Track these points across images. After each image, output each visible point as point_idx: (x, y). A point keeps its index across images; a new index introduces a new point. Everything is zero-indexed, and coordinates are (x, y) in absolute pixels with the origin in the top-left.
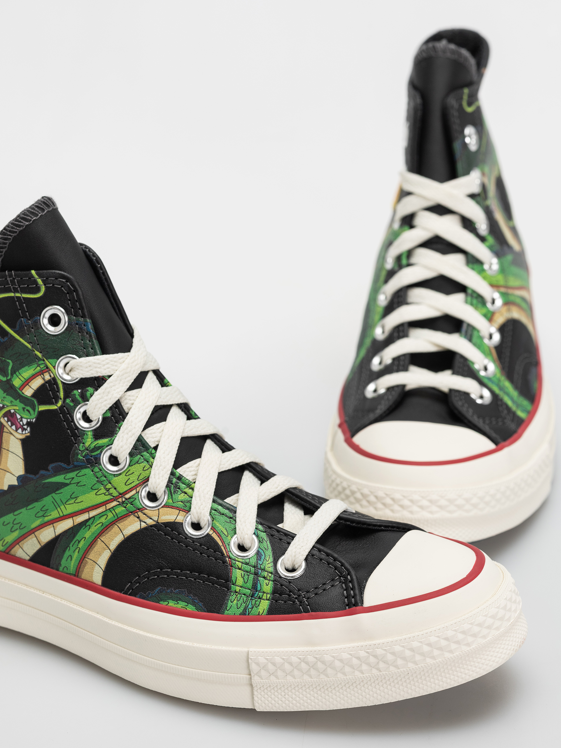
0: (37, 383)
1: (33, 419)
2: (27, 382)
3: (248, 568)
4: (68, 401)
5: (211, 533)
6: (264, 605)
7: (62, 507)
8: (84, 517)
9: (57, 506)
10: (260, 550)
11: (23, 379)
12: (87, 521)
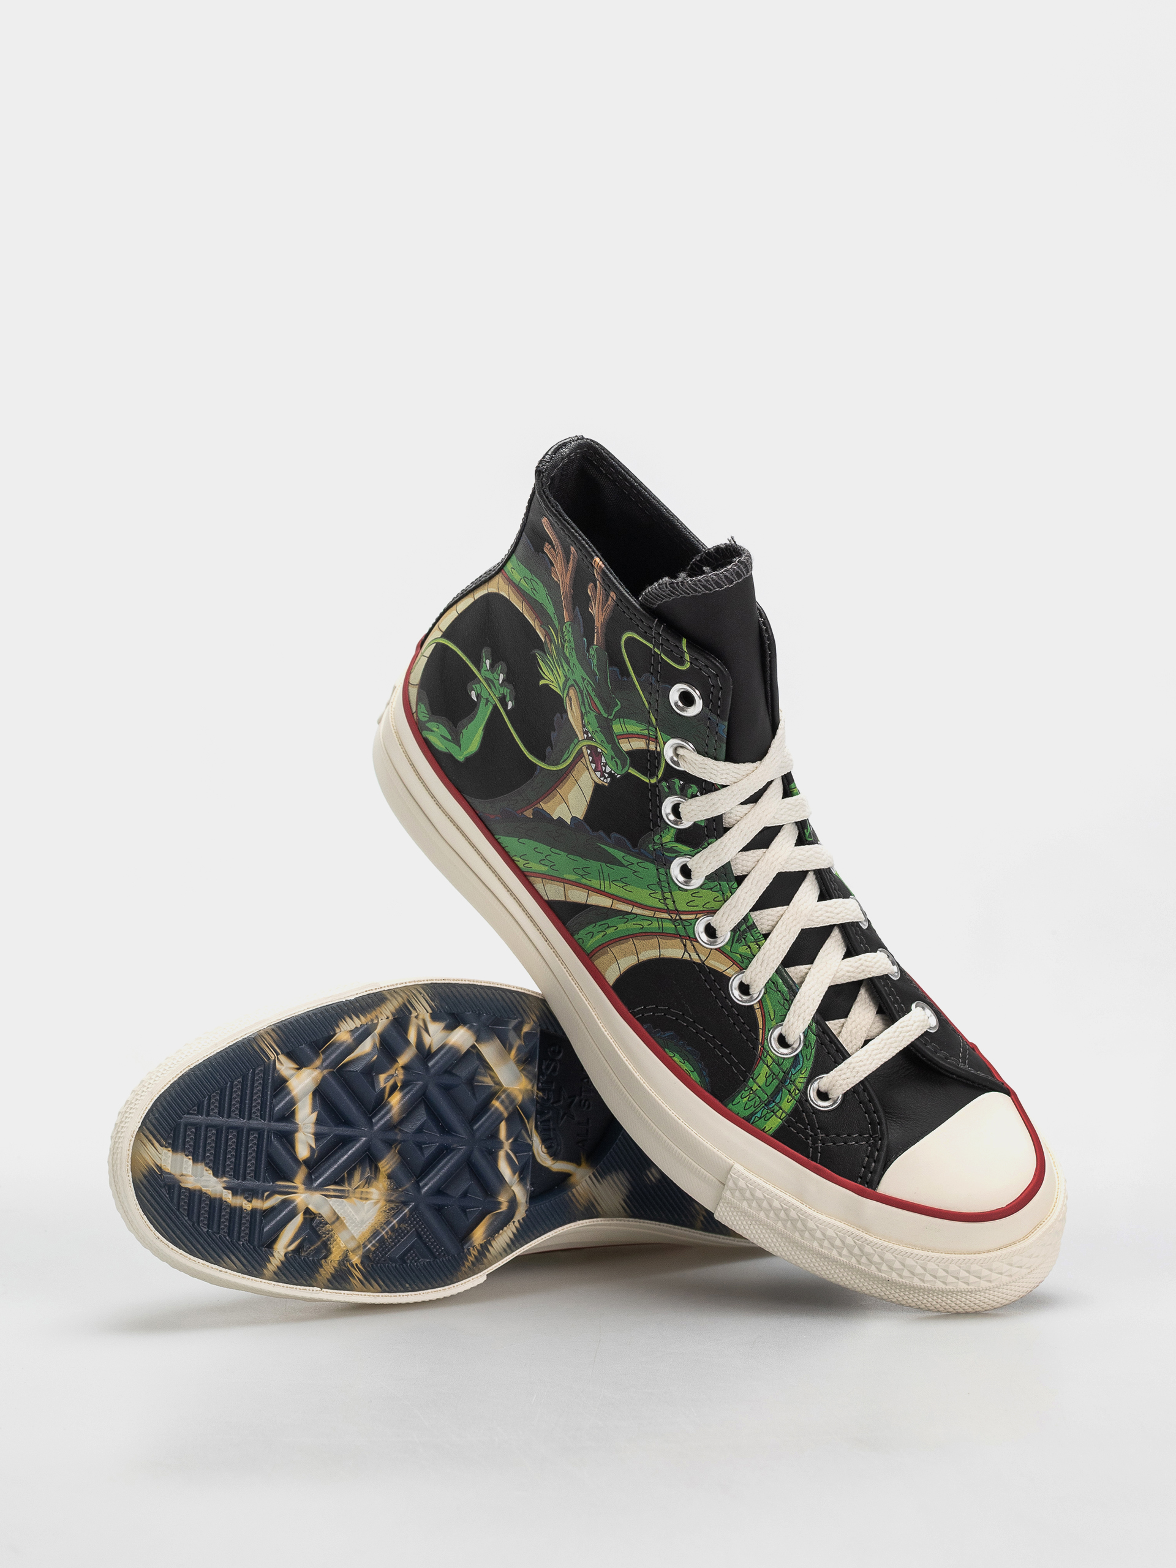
0: (639, 744)
1: (618, 775)
2: (629, 736)
3: (776, 1069)
4: (664, 784)
5: (756, 1007)
6: (773, 1124)
7: (607, 882)
8: (627, 908)
9: (602, 878)
10: (800, 1055)
11: (625, 730)
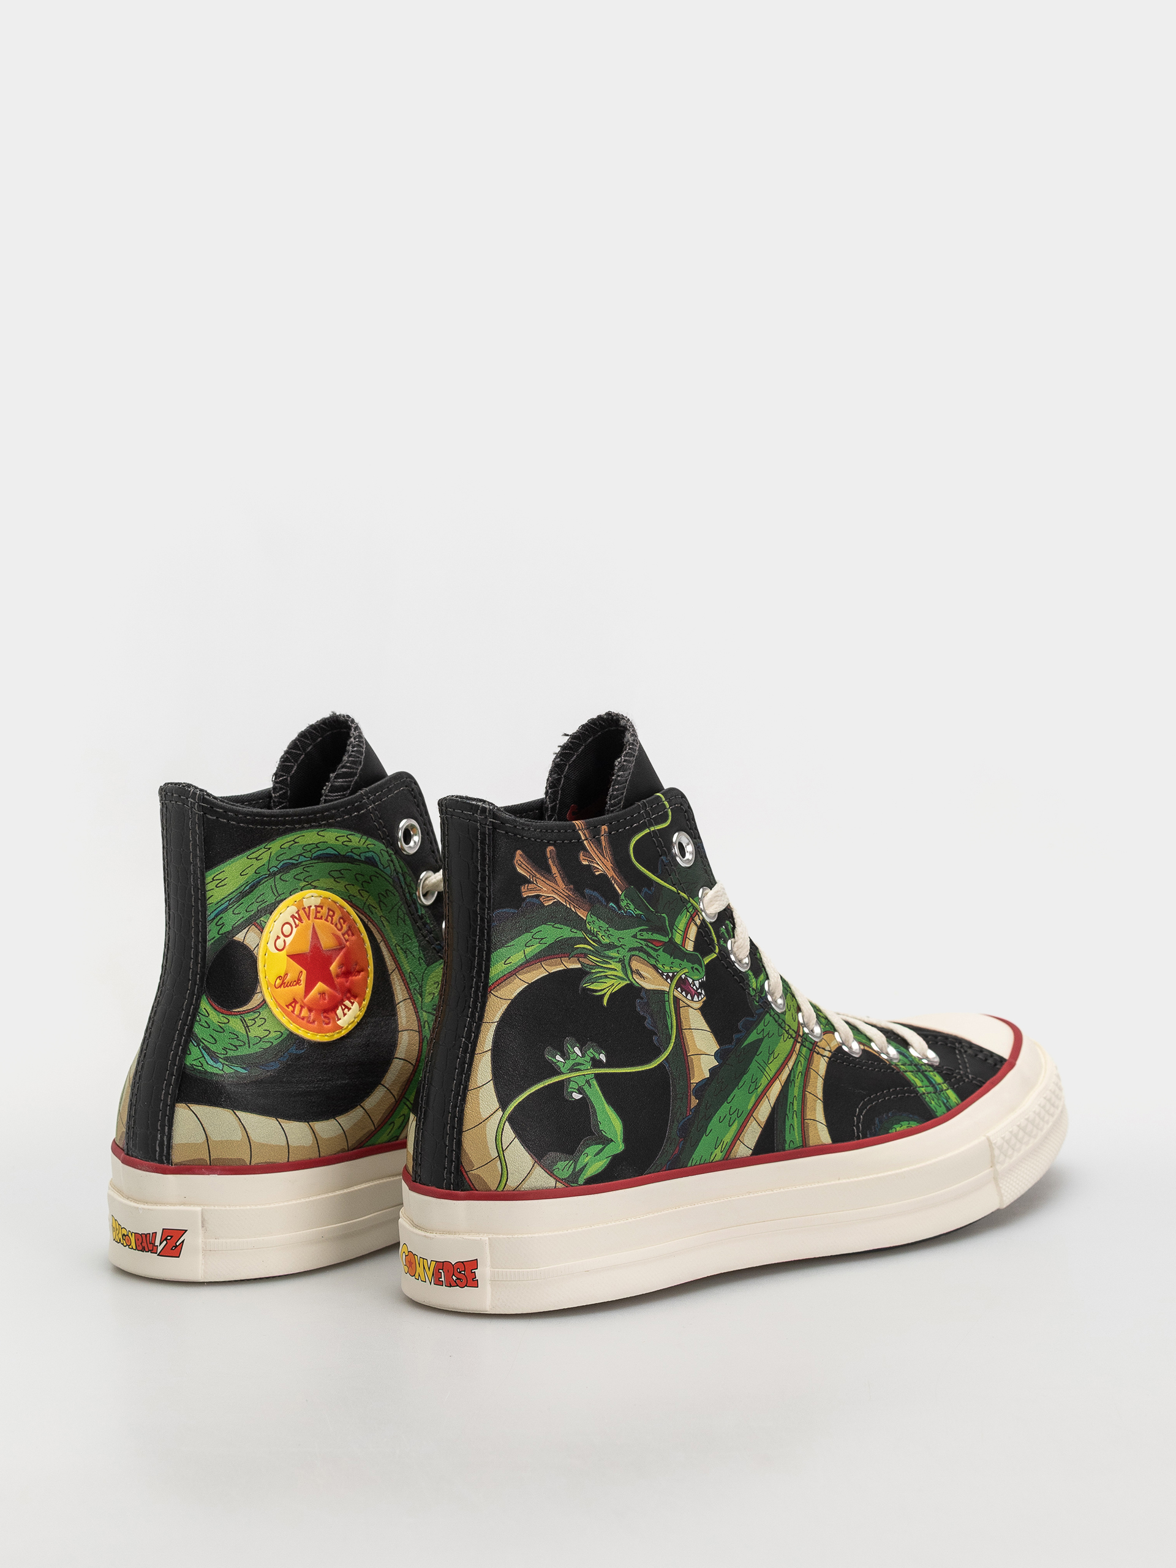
0: (693, 932)
1: (703, 978)
2: (685, 935)
4: (721, 942)
5: (861, 1046)
7: (767, 1069)
9: (763, 1071)
10: (896, 1048)
11: (681, 933)
12: (789, 1075)
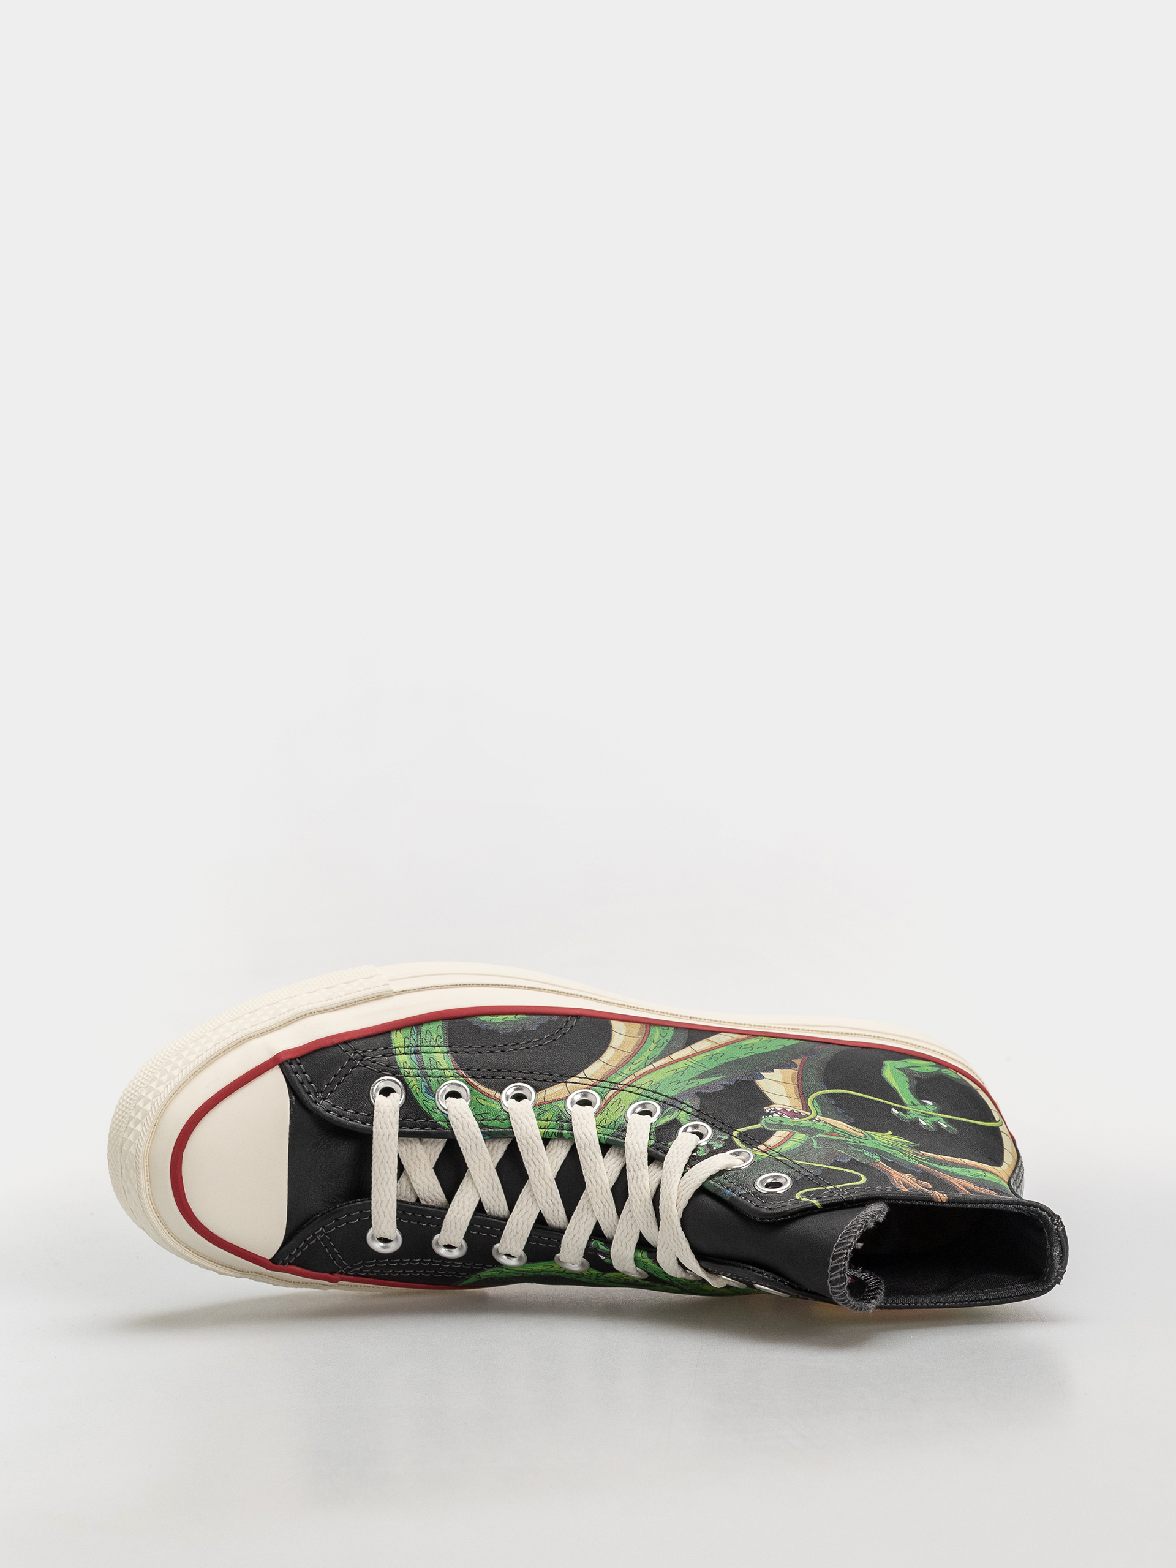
0: (771, 1142)
3: (437, 1073)
4: (726, 1137)
5: (498, 1095)
6: (398, 1039)
7: (691, 1064)
9: (698, 1064)
10: (433, 1099)
12: (654, 1061)
